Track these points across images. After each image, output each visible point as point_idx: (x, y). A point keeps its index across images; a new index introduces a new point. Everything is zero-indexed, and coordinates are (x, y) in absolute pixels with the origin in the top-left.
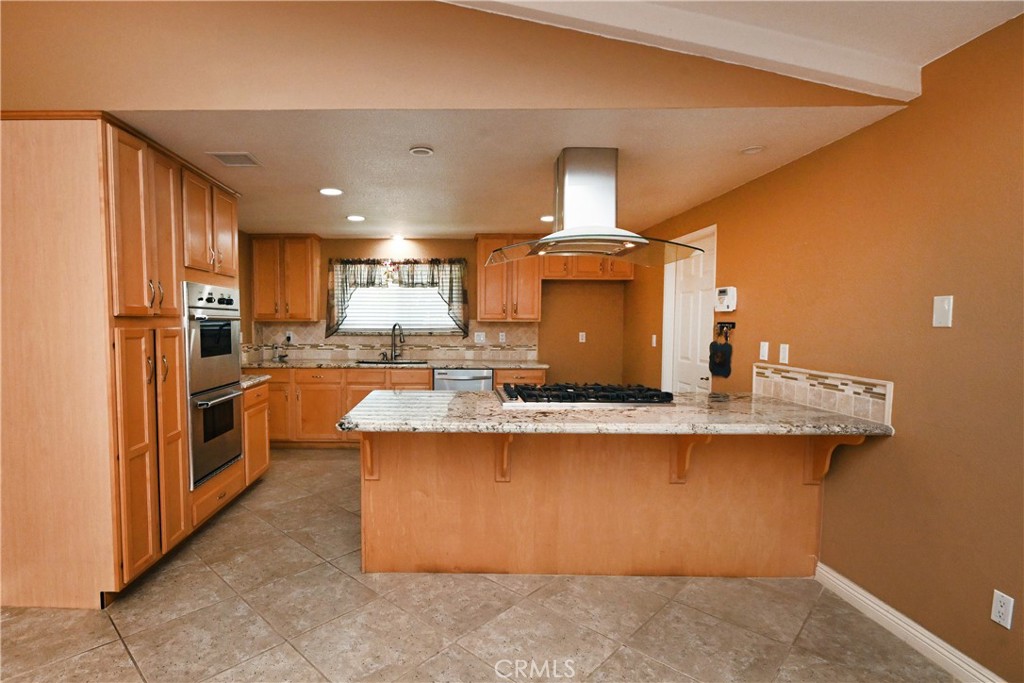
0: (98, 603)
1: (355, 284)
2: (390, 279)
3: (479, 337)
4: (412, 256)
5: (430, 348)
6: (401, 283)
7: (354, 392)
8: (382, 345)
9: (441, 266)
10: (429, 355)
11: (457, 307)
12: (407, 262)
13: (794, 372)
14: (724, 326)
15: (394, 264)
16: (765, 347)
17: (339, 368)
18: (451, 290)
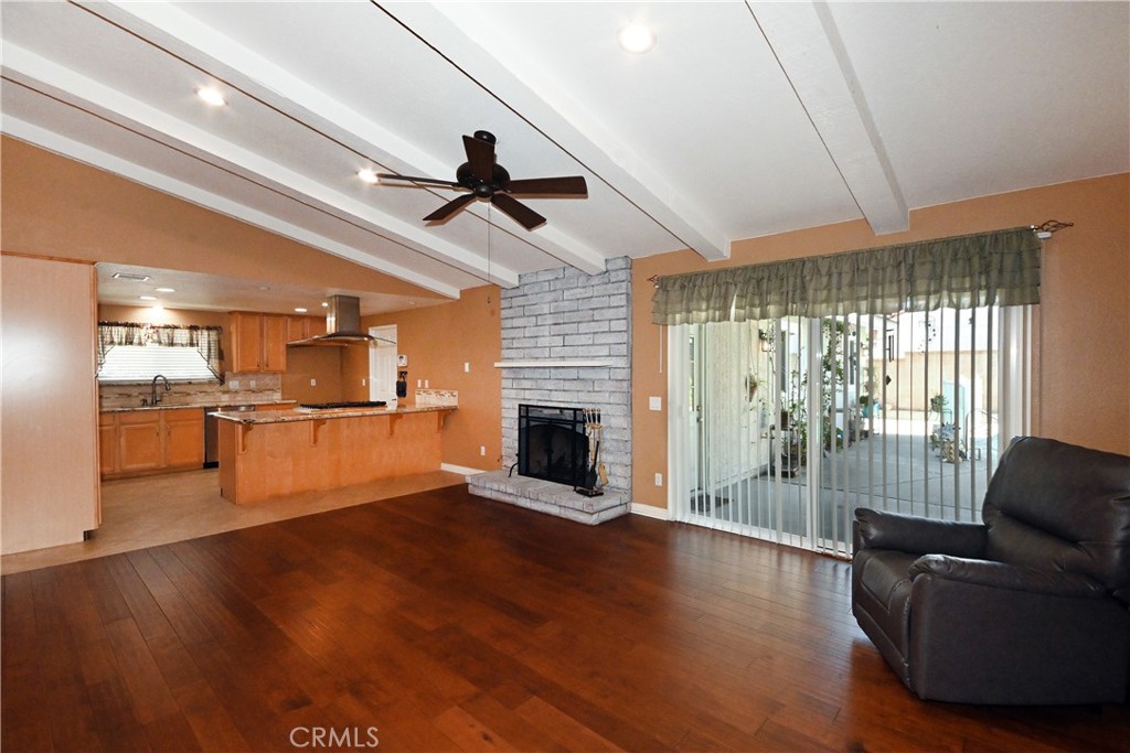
0: (82, 539)
1: (112, 342)
2: (150, 340)
3: (233, 384)
4: (170, 323)
5: (189, 394)
6: (160, 343)
7: (127, 429)
8: (140, 394)
9: (199, 332)
10: (188, 399)
11: (215, 362)
12: (167, 327)
13: (431, 391)
14: (402, 374)
15: (153, 327)
16: (419, 381)
17: (113, 412)
18: (209, 350)
